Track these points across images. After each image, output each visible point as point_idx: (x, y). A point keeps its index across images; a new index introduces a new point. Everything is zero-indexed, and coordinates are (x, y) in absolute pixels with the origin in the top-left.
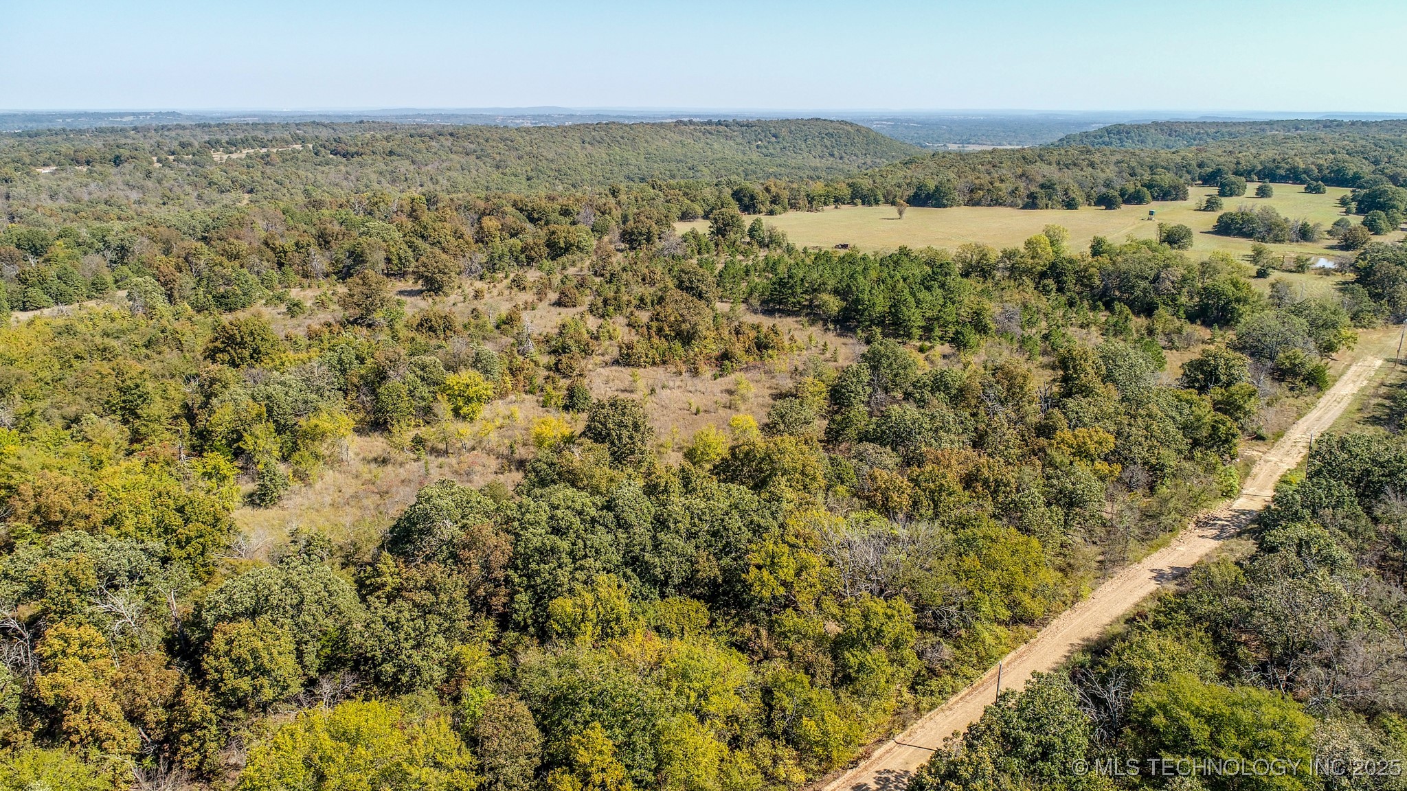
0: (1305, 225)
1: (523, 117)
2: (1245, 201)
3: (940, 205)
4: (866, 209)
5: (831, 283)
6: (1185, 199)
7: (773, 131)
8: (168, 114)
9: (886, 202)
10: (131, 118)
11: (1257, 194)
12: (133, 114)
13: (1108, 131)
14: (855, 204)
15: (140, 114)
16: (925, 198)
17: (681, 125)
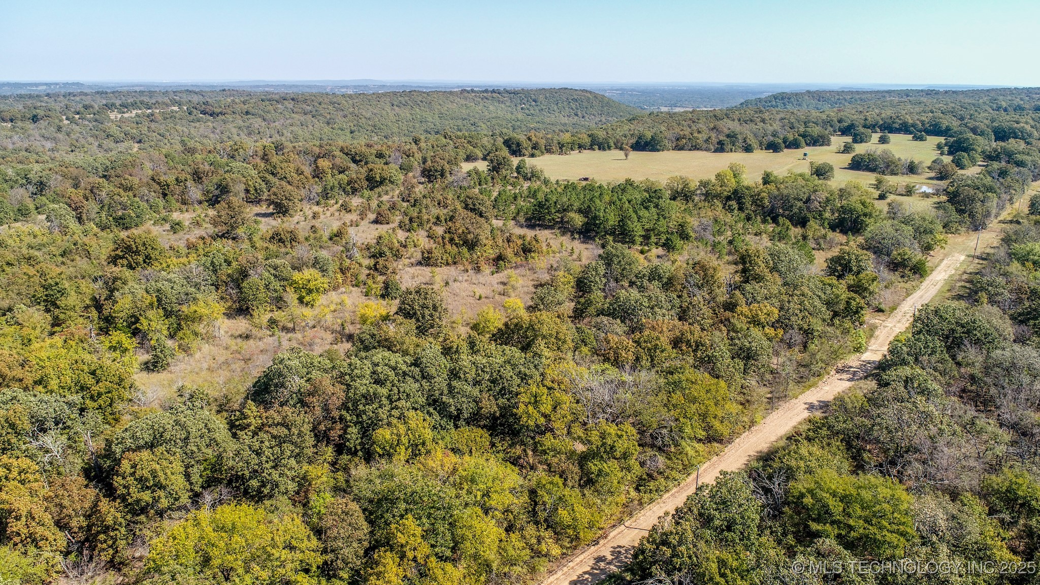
0: (912, 162)
1: (347, 87)
2: (871, 146)
3: (654, 149)
4: (602, 153)
5: (576, 205)
6: (828, 145)
7: (533, 97)
8: (73, 84)
9: (616, 148)
10: (44, 87)
11: (879, 141)
12: (46, 84)
13: (775, 97)
14: (594, 150)
15: (51, 84)
16: (644, 145)
17: (465, 92)
